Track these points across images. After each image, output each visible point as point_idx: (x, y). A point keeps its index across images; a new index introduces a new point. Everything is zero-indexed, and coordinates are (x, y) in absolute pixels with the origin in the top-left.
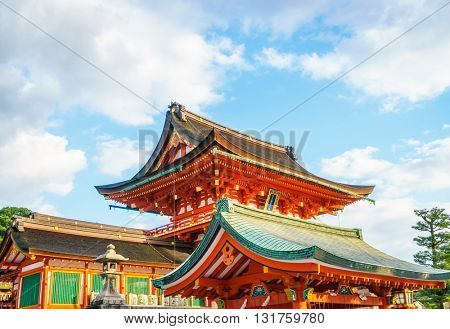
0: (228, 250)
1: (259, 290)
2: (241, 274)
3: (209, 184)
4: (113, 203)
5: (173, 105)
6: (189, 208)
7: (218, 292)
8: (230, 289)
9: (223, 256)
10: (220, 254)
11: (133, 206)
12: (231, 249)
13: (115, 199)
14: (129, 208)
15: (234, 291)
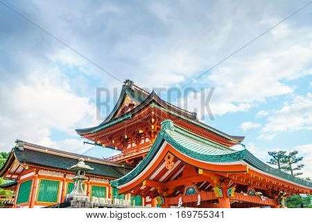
0: (169, 158)
1: (191, 190)
2: (176, 178)
3: (147, 129)
4: (86, 140)
5: (127, 81)
6: (134, 145)
7: (159, 191)
8: (167, 190)
9: (165, 163)
10: (163, 161)
11: (99, 142)
12: (172, 157)
13: (88, 138)
14: (96, 144)
15: (171, 192)
